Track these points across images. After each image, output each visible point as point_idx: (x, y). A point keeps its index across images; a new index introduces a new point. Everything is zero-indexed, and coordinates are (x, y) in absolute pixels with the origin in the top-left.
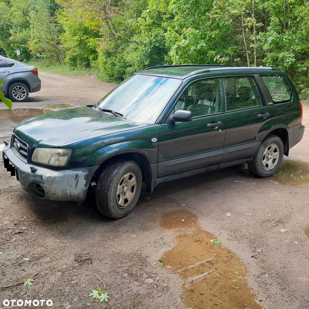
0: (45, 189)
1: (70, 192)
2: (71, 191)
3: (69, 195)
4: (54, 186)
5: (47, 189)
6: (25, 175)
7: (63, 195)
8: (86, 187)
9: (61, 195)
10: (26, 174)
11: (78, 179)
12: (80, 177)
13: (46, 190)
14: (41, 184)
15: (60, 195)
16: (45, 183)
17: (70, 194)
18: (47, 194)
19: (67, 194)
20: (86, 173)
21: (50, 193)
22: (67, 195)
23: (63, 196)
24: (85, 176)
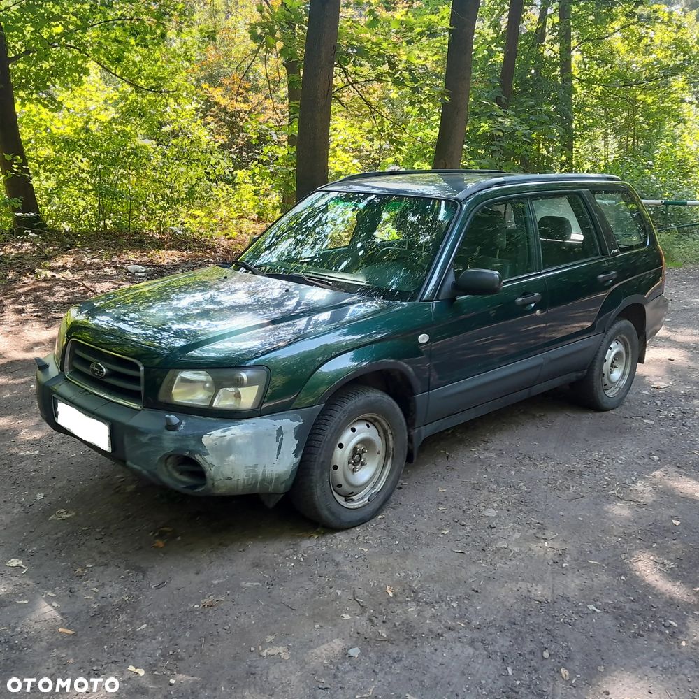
0: (207, 467)
1: (264, 471)
2: (267, 468)
3: (260, 477)
4: (232, 458)
5: (213, 469)
6: (147, 438)
7: (248, 480)
8: (296, 456)
9: (244, 479)
10: (150, 436)
11: (282, 439)
12: (286, 432)
13: (211, 471)
14: (198, 457)
15: (242, 481)
16: (208, 454)
17: (264, 474)
18: (213, 479)
19: (256, 476)
20: (297, 424)
21: (218, 478)
22: (257, 479)
23: (248, 482)
24: (296, 430)
